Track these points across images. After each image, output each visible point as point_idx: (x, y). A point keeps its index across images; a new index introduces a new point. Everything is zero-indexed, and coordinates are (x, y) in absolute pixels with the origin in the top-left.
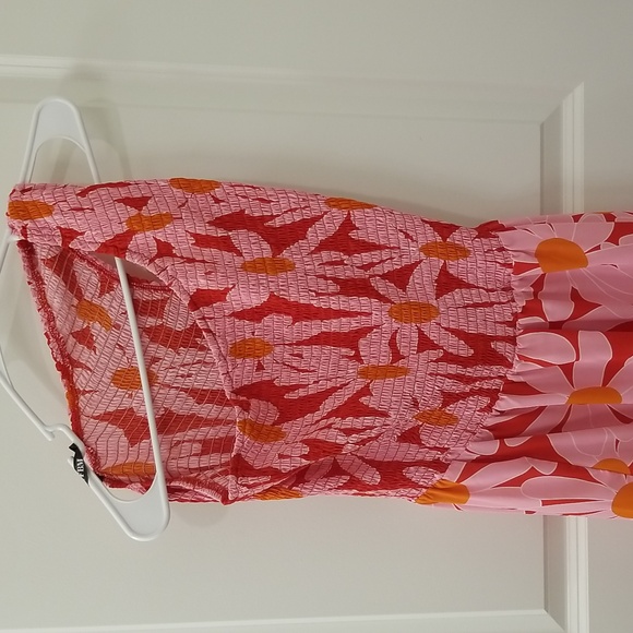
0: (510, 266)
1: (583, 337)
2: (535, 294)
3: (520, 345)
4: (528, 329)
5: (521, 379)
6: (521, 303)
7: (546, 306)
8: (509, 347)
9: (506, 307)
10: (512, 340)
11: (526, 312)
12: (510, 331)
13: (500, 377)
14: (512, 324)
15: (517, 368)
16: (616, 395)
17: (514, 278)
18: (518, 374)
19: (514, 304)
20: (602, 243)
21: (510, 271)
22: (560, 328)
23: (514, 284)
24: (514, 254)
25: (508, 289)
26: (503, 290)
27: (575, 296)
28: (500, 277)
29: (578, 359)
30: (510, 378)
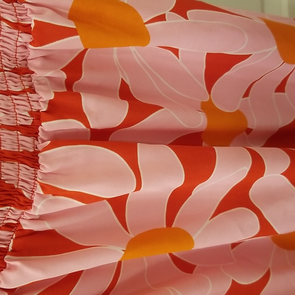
0: (26, 29)
1: (145, 153)
2: (69, 84)
3: (46, 168)
4: (58, 140)
5: (46, 226)
6: (44, 97)
7: (88, 103)
8: (25, 171)
9: (20, 101)
10: (32, 159)
11: (55, 110)
12: (27, 143)
13: (9, 227)
14: (31, 131)
15: (40, 207)
16: (185, 237)
17: (34, 52)
18: (41, 218)
19: (33, 97)
20: (167, 13)
21: (26, 38)
22: (107, 139)
23: (34, 65)
24: (34, 8)
25: (23, 71)
26: (15, 71)
27: (125, 93)
28: (10, 49)
29: (139, 187)
30: (27, 226)
